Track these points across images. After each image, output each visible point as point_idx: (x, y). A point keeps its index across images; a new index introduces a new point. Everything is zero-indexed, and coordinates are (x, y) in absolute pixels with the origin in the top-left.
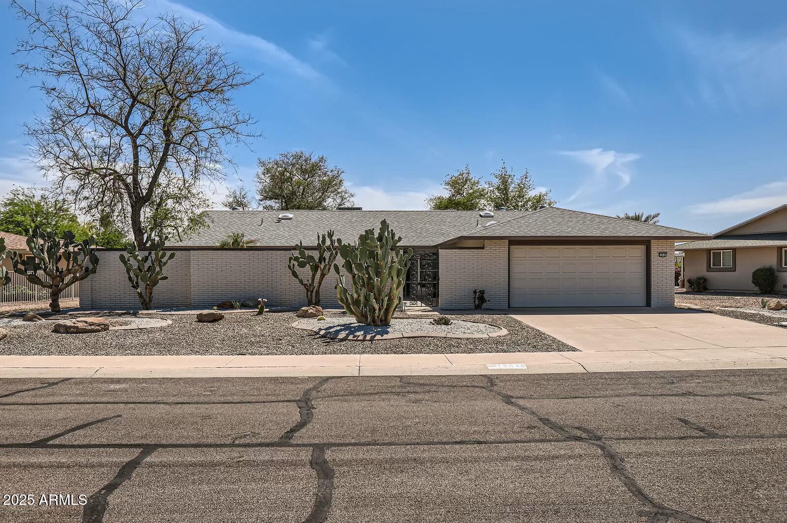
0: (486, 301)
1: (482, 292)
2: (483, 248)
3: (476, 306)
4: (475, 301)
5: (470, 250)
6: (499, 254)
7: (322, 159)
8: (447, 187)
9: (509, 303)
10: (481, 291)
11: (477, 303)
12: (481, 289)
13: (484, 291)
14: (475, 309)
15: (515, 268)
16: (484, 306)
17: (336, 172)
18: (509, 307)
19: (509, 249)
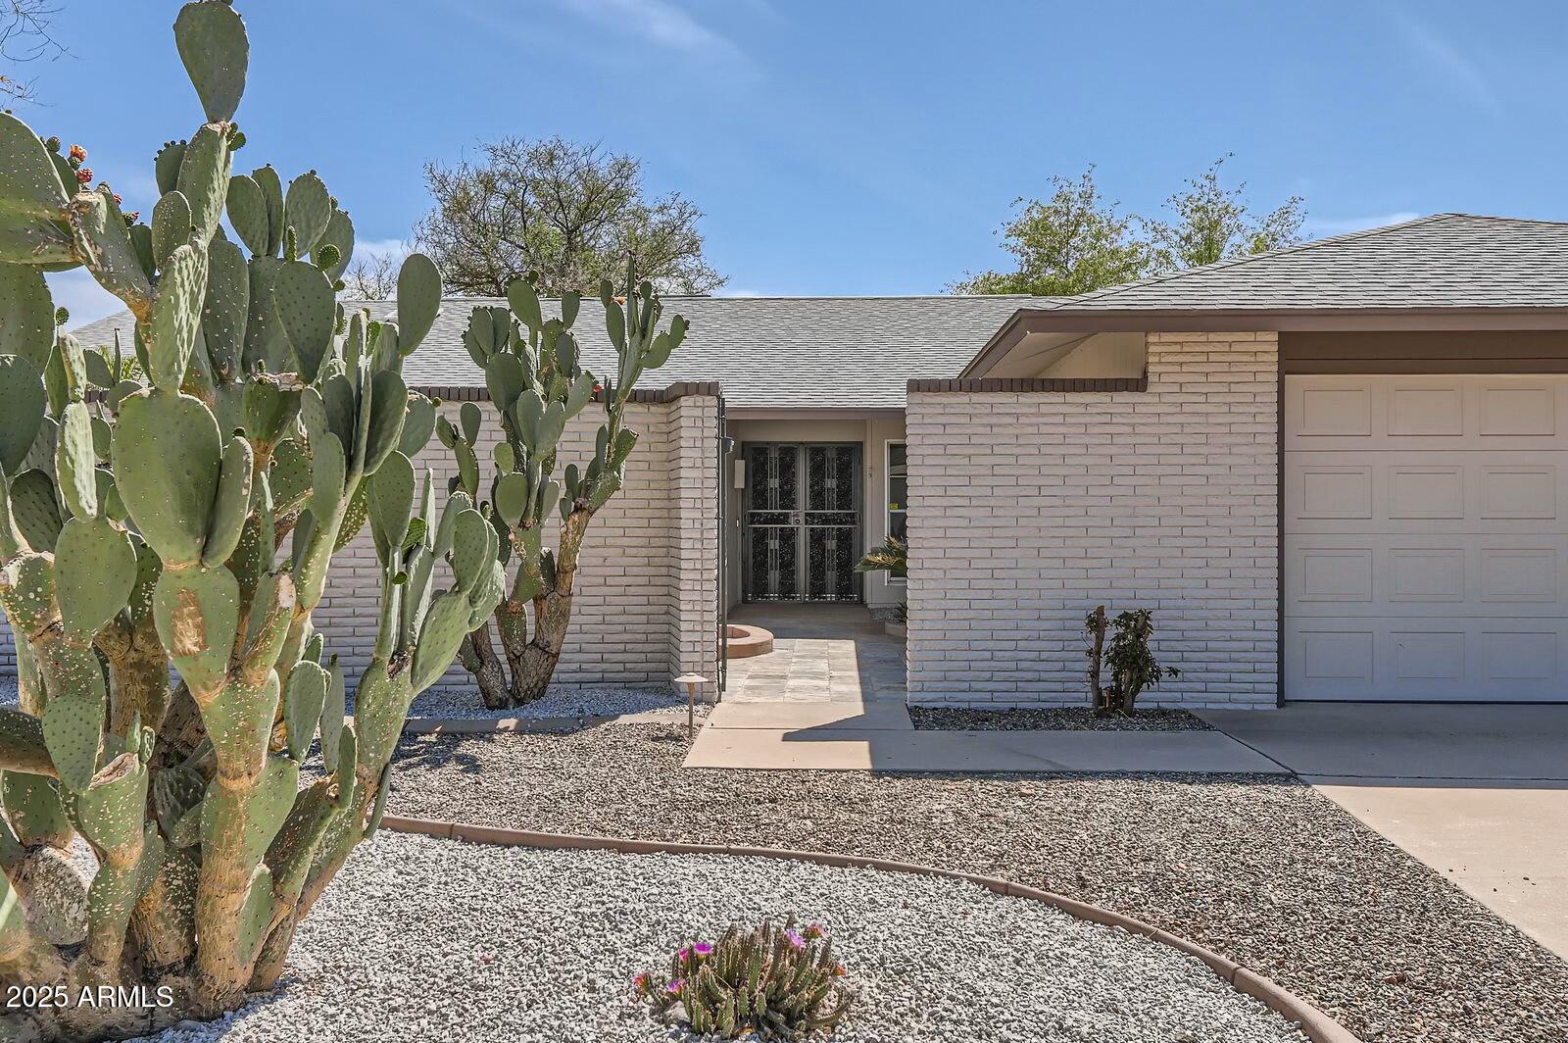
0: (1157, 675)
1: (1137, 624)
2: (1139, 385)
3: (1100, 700)
4: (1095, 674)
5: (1071, 397)
6: (1227, 419)
7: (623, 169)
8: (1013, 241)
9: (1281, 683)
10: (1126, 616)
11: (1106, 675)
12: (1132, 607)
13: (1145, 615)
14: (1099, 715)
15: (1312, 496)
16: (1148, 698)
17: (674, 213)
18: (1282, 702)
19: (1281, 393)
